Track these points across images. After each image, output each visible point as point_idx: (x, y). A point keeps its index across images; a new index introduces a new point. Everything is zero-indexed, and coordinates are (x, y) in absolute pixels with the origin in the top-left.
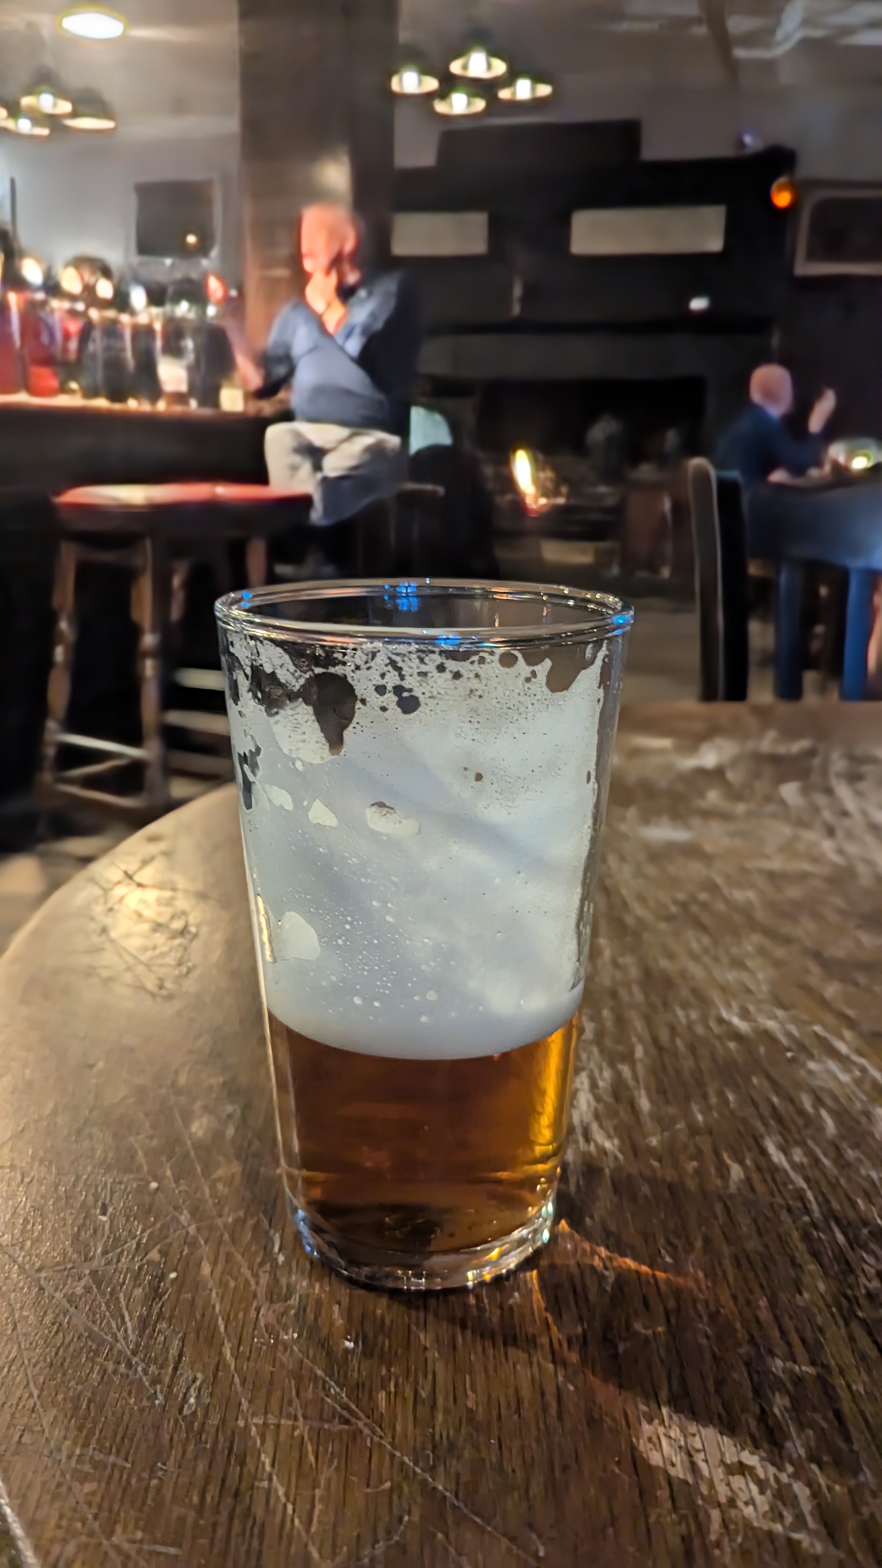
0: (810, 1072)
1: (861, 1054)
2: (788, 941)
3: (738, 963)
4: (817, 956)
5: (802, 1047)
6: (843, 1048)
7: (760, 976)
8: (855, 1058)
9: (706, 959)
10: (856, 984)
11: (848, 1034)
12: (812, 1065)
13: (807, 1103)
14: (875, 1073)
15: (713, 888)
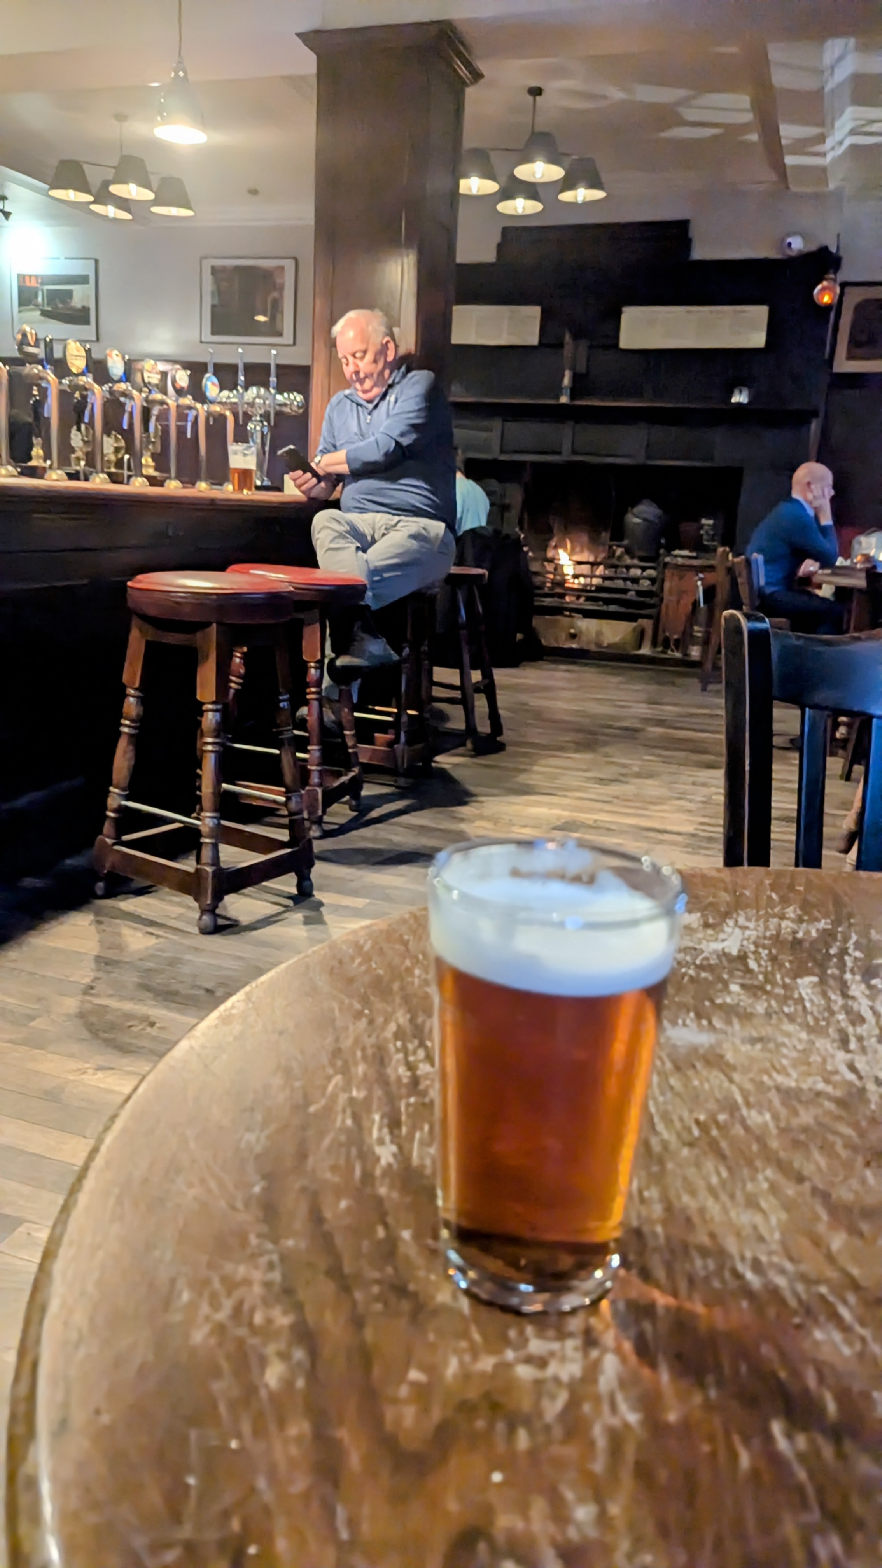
0: (816, 1343)
1: (863, 1324)
2: (800, 1179)
3: (752, 1203)
4: (825, 1197)
5: (808, 1311)
6: (845, 1313)
7: (774, 1220)
8: (858, 1328)
9: (724, 1197)
10: (861, 1235)
11: (852, 1298)
12: (818, 1335)
13: (811, 1380)
14: (875, 1348)
15: (732, 1108)
